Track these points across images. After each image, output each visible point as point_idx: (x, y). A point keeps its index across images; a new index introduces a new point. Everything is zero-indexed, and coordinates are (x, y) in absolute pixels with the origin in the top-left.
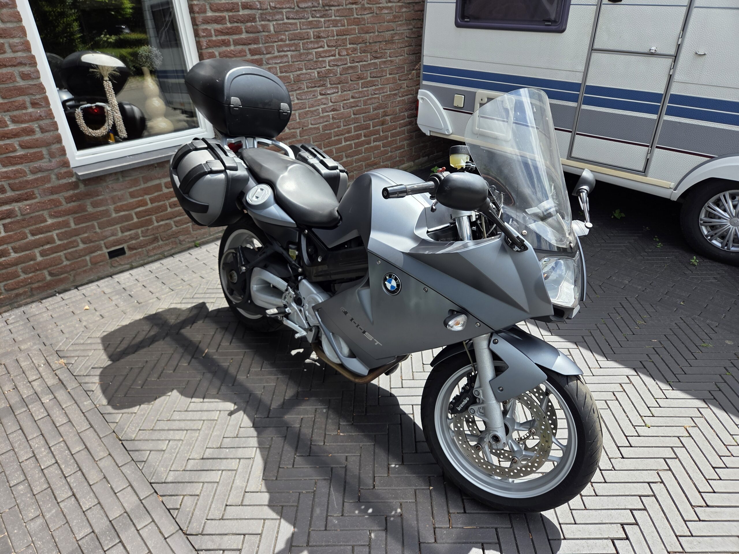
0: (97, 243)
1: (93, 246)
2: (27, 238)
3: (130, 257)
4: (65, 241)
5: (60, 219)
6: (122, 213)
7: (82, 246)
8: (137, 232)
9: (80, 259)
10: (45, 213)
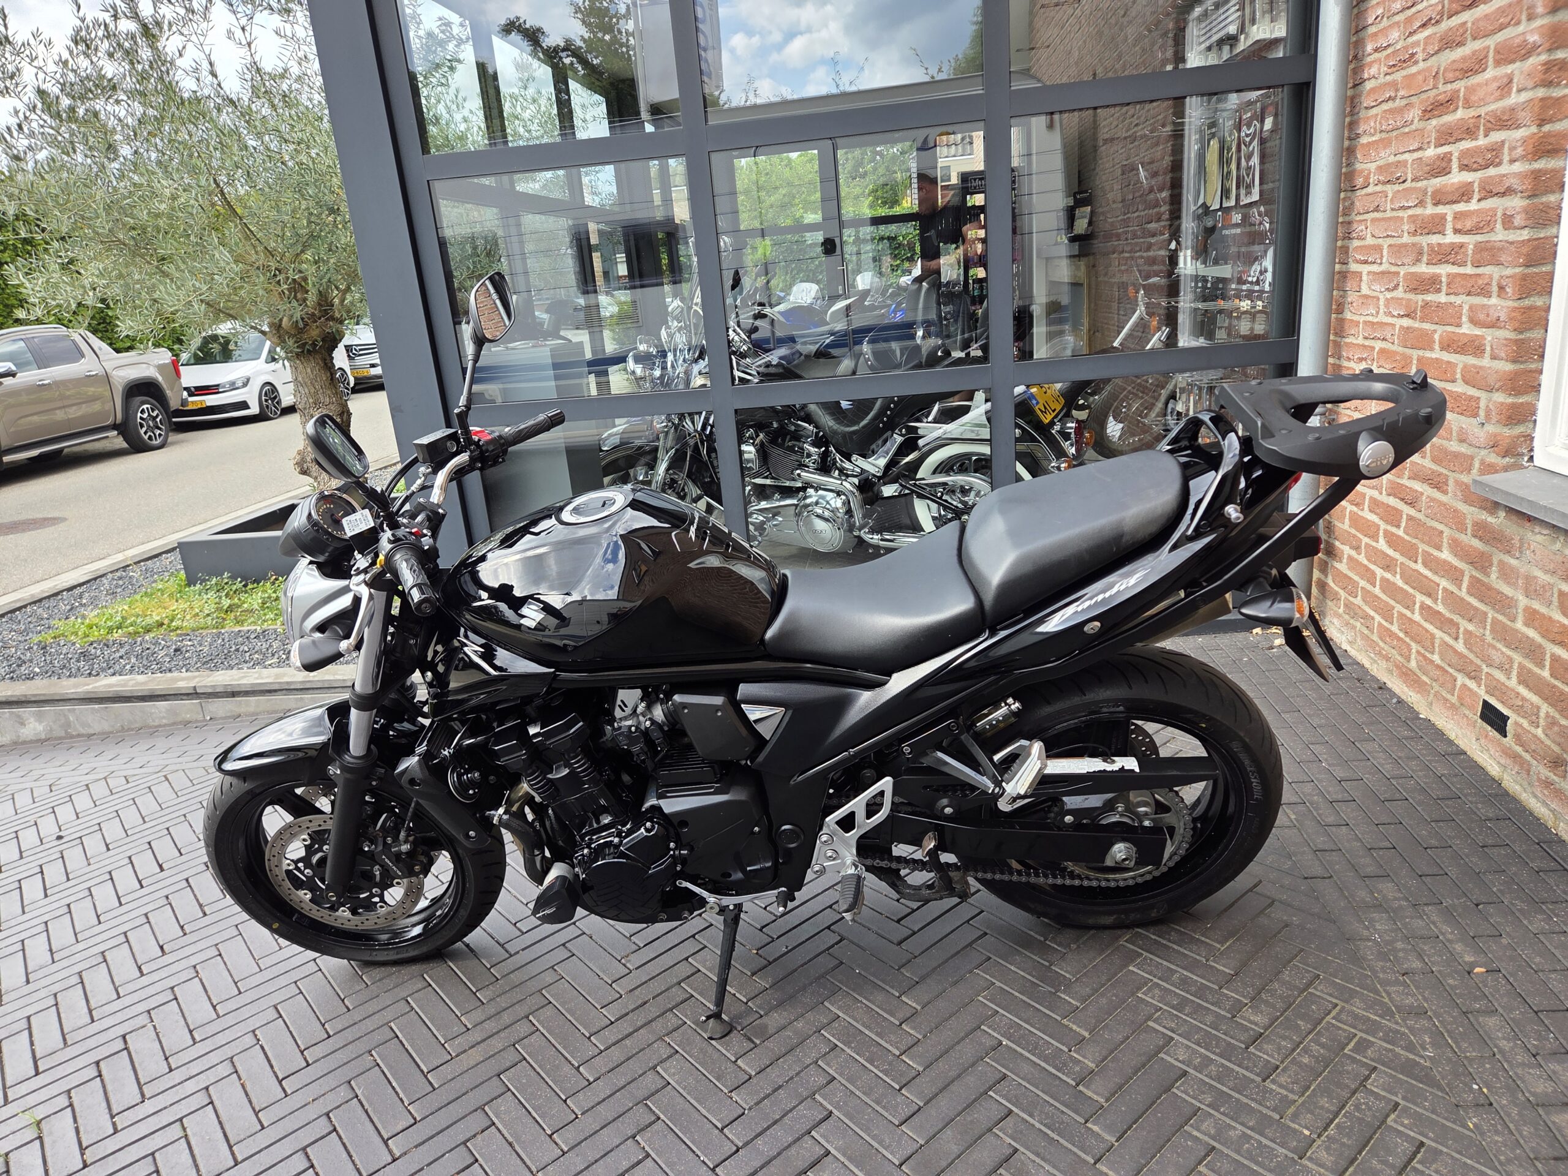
0: (1479, 662)
1: (1472, 662)
2: (1416, 562)
3: (1508, 753)
4: (1448, 615)
5: (1456, 562)
6: (1532, 633)
7: (1460, 646)
8: (1538, 708)
9: (1451, 670)
10: (1447, 532)
